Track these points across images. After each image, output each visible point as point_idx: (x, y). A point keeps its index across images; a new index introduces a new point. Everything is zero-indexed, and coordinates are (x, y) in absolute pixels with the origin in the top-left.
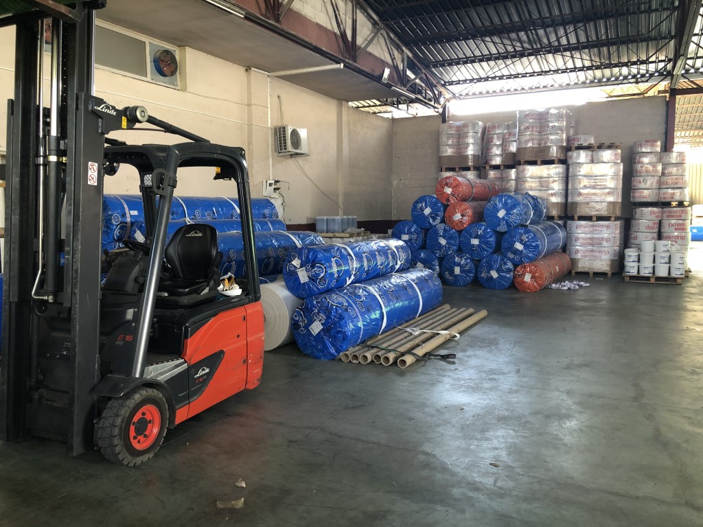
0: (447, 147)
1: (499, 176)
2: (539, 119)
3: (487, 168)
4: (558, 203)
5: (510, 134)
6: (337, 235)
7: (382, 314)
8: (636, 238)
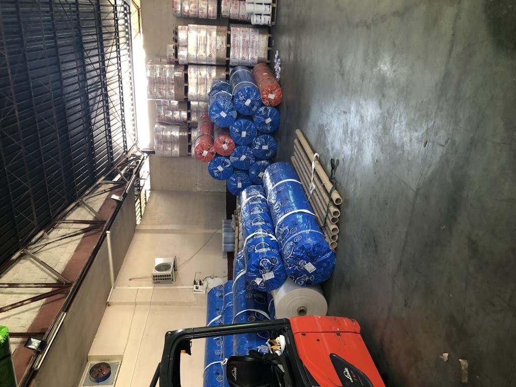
0: (173, 151)
1: (195, 114)
2: (154, 84)
3: (189, 122)
4: (217, 72)
5: (165, 105)
6: (237, 236)
7: (300, 213)
8: (243, 16)
